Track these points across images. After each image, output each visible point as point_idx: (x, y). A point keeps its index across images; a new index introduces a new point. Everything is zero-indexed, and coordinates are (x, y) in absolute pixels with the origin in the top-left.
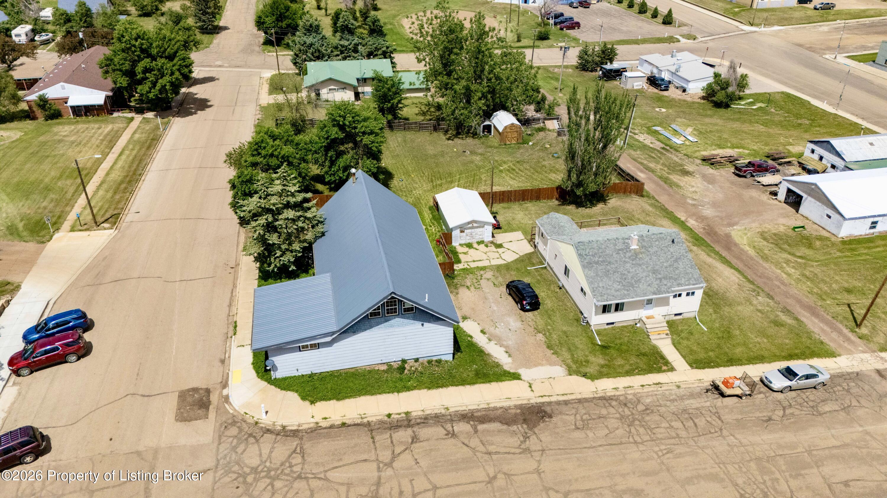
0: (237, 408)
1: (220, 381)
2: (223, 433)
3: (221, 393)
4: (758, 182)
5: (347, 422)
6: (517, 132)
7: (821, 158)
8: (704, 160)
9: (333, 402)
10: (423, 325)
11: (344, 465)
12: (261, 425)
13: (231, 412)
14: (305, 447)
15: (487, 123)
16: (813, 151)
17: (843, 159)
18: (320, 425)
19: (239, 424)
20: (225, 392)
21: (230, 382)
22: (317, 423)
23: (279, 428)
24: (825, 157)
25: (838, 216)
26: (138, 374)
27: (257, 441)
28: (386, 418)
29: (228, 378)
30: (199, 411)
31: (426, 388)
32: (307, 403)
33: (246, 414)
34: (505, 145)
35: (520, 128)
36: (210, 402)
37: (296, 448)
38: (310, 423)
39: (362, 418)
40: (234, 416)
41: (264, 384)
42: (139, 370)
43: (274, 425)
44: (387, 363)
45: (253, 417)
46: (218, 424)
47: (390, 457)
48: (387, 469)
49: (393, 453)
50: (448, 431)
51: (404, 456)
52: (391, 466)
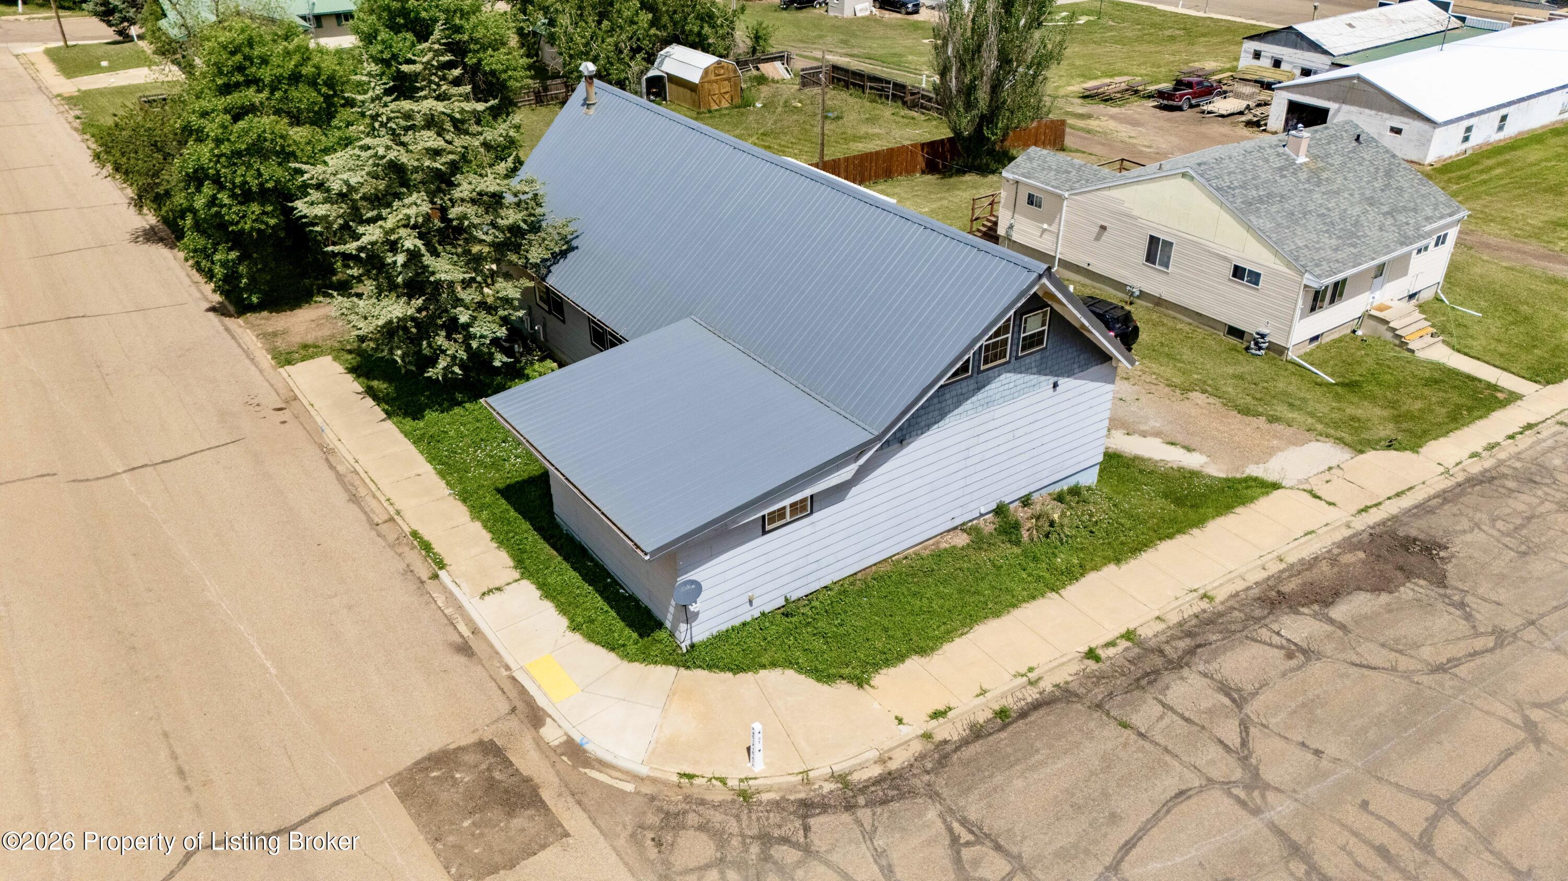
0: (644, 771)
1: (504, 708)
2: (667, 864)
3: (539, 743)
4: (1209, 113)
5: (1009, 703)
6: (729, 79)
7: (1277, 63)
8: (1085, 97)
9: (914, 663)
10: (1055, 385)
11: (1144, 830)
12: (765, 797)
13: (629, 787)
14: (973, 816)
15: (652, 73)
16: (1257, 55)
17: (1326, 52)
18: (938, 737)
19: (692, 819)
20: (551, 734)
21: (541, 701)
22: (927, 736)
23: (828, 787)
24: (1285, 58)
25: (1418, 125)
26: (181, 772)
27: (807, 850)
28: (1092, 665)
29: (523, 691)
30: (518, 822)
31: (1107, 560)
32: (844, 689)
33: (690, 777)
34: (710, 111)
35: (735, 71)
36: (527, 780)
37: (950, 830)
38: (907, 743)
39: (1031, 683)
40: (653, 798)
41: (664, 674)
42: (174, 756)
43: (807, 782)
44: (962, 528)
45: (723, 781)
46: (621, 842)
47: (1231, 760)
48: (1263, 797)
49: (1226, 747)
50: (1282, 647)
51: (1262, 746)
52: (1267, 786)
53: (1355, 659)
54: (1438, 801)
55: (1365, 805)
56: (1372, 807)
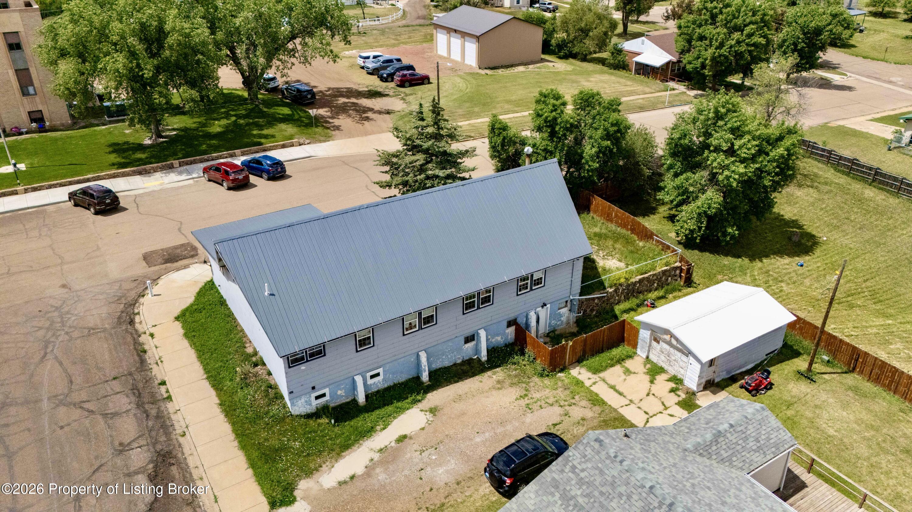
9: (181, 331)
11: (64, 369)
36: (176, 261)
41: (206, 280)
47: (77, 400)
48: (54, 403)
49: (84, 402)
50: (129, 444)
51: (77, 413)
52: (58, 406)
53: (104, 468)
54: (14, 453)
55: (29, 430)
56: (26, 432)
